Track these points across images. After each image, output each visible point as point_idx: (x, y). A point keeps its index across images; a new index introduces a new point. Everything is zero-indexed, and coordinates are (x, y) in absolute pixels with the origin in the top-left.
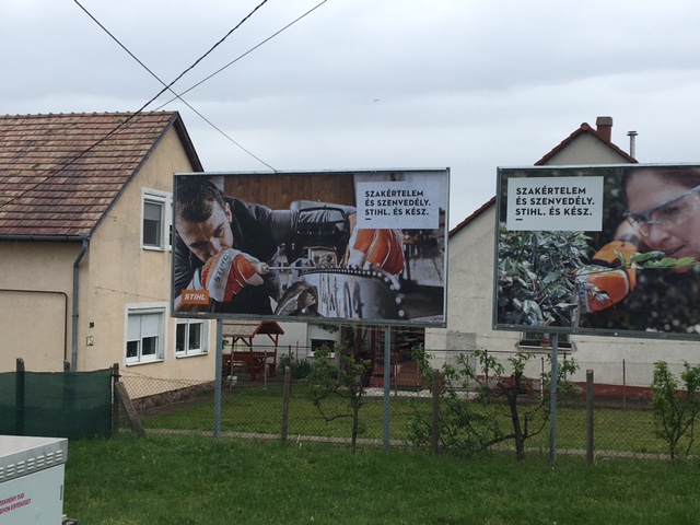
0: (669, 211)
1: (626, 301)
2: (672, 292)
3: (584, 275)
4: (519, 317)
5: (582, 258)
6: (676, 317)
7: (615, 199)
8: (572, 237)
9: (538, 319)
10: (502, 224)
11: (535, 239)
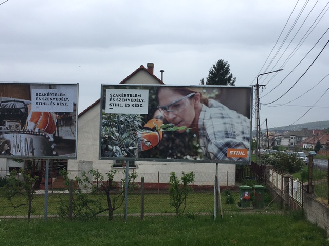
0: (176, 106)
1: (158, 145)
2: (178, 141)
3: (140, 134)
4: (111, 153)
5: (139, 126)
6: (179, 152)
7: (153, 100)
8: (135, 117)
9: (120, 154)
10: (103, 110)
11: (118, 117)
